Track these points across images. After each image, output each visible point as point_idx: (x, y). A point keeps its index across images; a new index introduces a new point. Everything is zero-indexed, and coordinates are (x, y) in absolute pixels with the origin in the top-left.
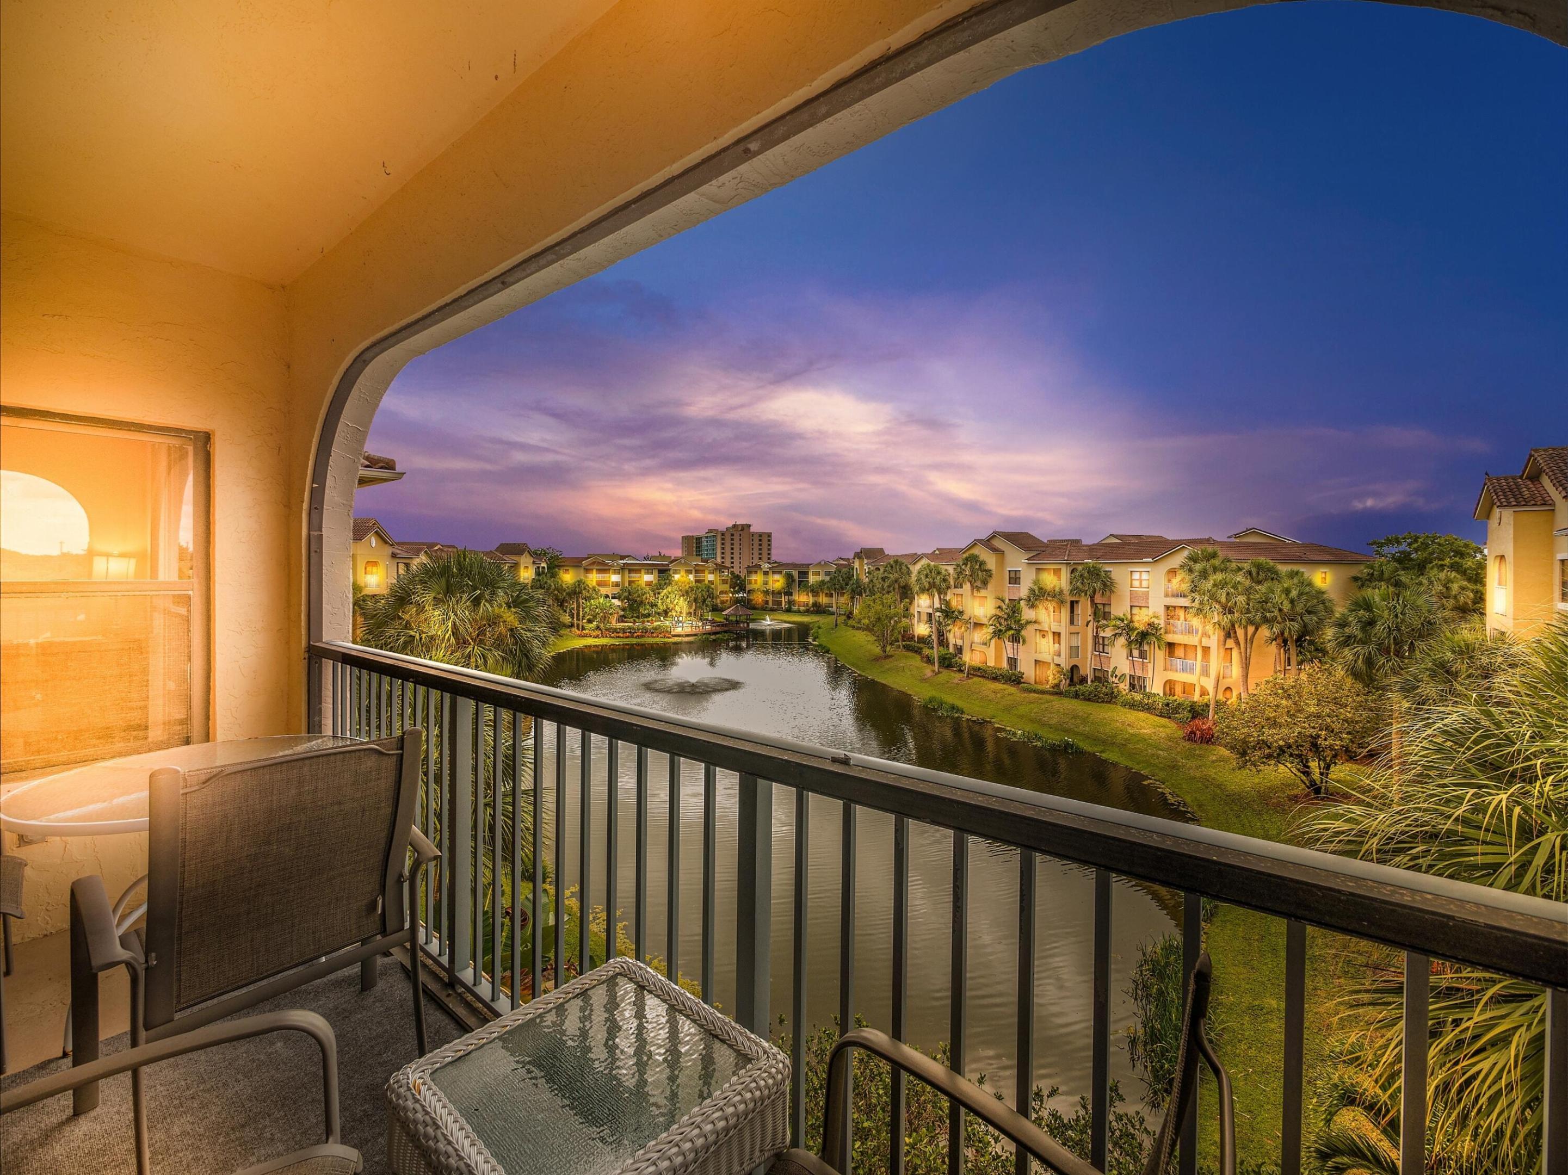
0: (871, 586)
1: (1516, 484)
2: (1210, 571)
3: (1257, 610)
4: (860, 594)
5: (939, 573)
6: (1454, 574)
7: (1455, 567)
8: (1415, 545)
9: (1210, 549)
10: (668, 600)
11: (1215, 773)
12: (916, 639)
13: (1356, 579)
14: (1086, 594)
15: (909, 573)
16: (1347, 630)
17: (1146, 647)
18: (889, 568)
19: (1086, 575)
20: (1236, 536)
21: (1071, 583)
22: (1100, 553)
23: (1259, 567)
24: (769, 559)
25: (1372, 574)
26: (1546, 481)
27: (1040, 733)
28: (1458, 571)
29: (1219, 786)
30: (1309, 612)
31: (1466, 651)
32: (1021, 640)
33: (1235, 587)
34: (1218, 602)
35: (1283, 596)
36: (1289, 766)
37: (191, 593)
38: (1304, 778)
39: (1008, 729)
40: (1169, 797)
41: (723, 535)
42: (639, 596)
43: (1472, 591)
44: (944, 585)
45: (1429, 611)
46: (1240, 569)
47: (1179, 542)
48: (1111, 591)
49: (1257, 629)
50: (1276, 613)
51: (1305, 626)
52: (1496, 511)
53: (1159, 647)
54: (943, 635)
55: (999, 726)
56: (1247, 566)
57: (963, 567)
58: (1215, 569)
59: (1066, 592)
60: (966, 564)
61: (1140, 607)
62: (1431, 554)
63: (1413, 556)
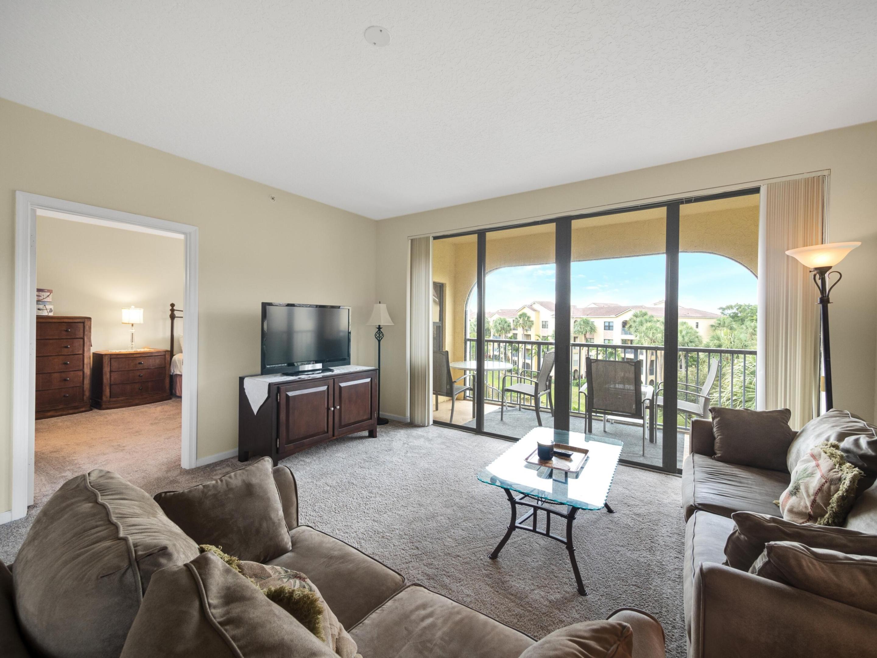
2: (644, 322)
5: (506, 322)
8: (740, 310)
9: (644, 311)
14: (582, 333)
15: (488, 322)
19: (582, 323)
20: (654, 304)
21: (574, 328)
22: (588, 312)
25: (720, 324)
44: (508, 328)
47: (628, 308)
48: (595, 331)
56: (661, 319)
58: (647, 321)
59: (572, 332)
60: (520, 318)
61: (609, 340)
62: (747, 314)
63: (739, 315)
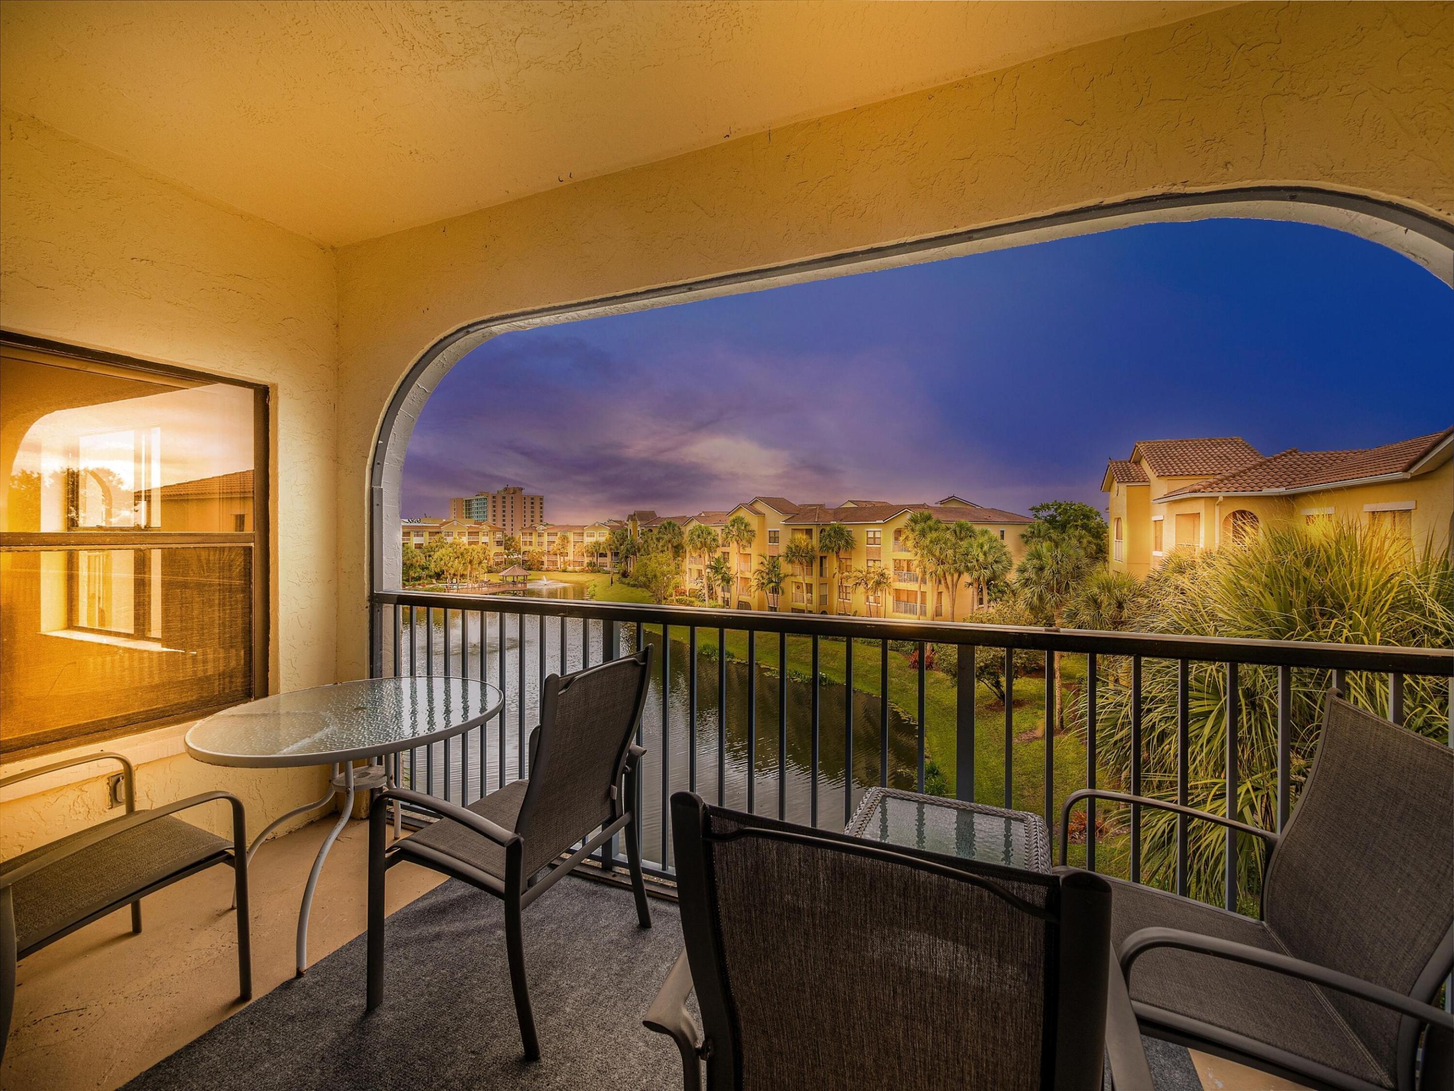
0: (645, 546)
1: (1127, 466)
2: (927, 530)
3: (962, 561)
4: (634, 554)
5: (709, 534)
6: (1084, 532)
7: (1085, 527)
8: (1059, 511)
9: (926, 513)
10: (443, 563)
11: (934, 692)
12: (688, 594)
13: (1023, 536)
14: (833, 551)
15: (681, 534)
16: (1026, 575)
17: (879, 593)
18: (663, 530)
19: (833, 534)
20: (942, 502)
21: (821, 541)
22: (842, 516)
23: (961, 526)
24: (541, 521)
25: (1034, 532)
26: (1145, 465)
27: (799, 670)
28: (1085, 529)
29: (937, 702)
30: (996, 562)
31: (1107, 587)
32: (780, 591)
33: (945, 543)
34: (934, 555)
35: (979, 549)
36: (987, 682)
37: (252, 545)
38: (996, 690)
39: (773, 668)
40: (902, 715)
41: (494, 497)
42: (409, 559)
43: (1095, 544)
44: (714, 544)
45: (1077, 559)
46: (948, 529)
47: (902, 507)
48: (852, 548)
49: (959, 576)
50: (975, 563)
51: (994, 572)
52: (1115, 484)
53: (889, 594)
54: (712, 589)
55: (764, 666)
56: (952, 526)
57: (731, 528)
58: (931, 529)
59: (817, 549)
60: (733, 526)
61: (874, 561)
62: (1069, 517)
63: (1058, 518)
